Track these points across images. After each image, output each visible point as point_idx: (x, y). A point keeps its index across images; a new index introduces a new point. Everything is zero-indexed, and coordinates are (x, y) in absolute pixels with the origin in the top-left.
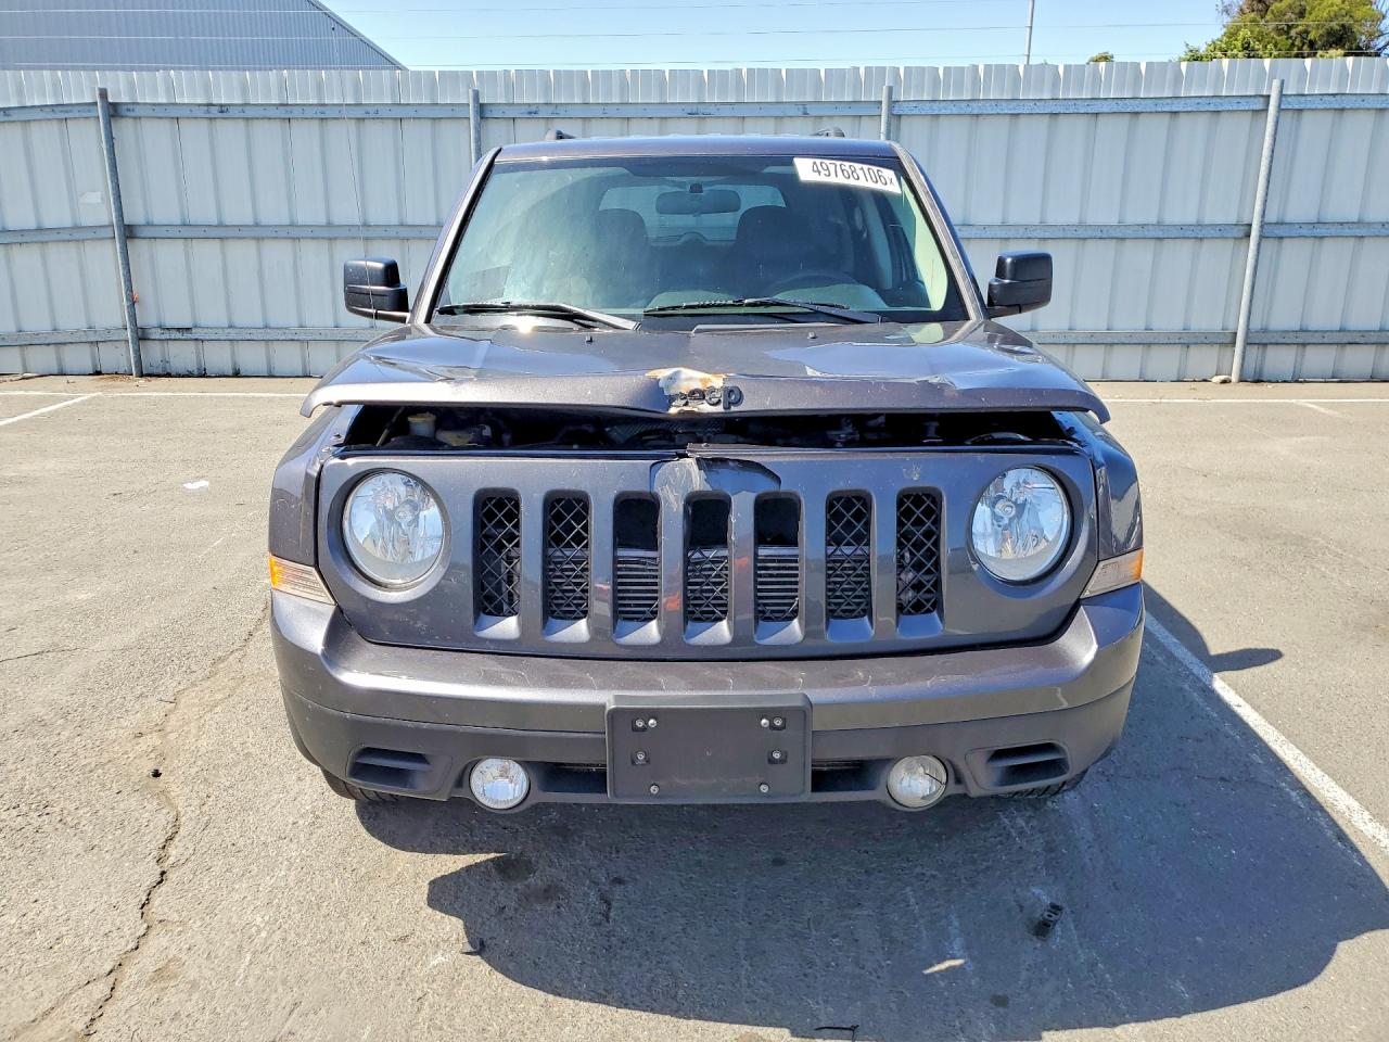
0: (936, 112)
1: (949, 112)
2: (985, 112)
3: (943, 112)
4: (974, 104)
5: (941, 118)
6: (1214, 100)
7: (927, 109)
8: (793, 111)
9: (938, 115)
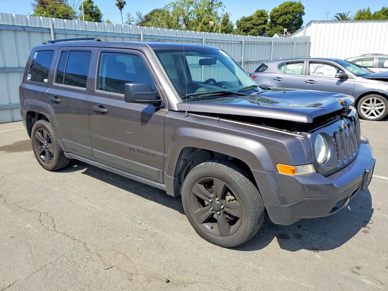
0: (66, 33)
1: (69, 33)
2: (79, 34)
3: (68, 33)
4: (76, 31)
5: (68, 35)
6: (130, 35)
7: (63, 32)
8: (20, 29)
9: (67, 34)
